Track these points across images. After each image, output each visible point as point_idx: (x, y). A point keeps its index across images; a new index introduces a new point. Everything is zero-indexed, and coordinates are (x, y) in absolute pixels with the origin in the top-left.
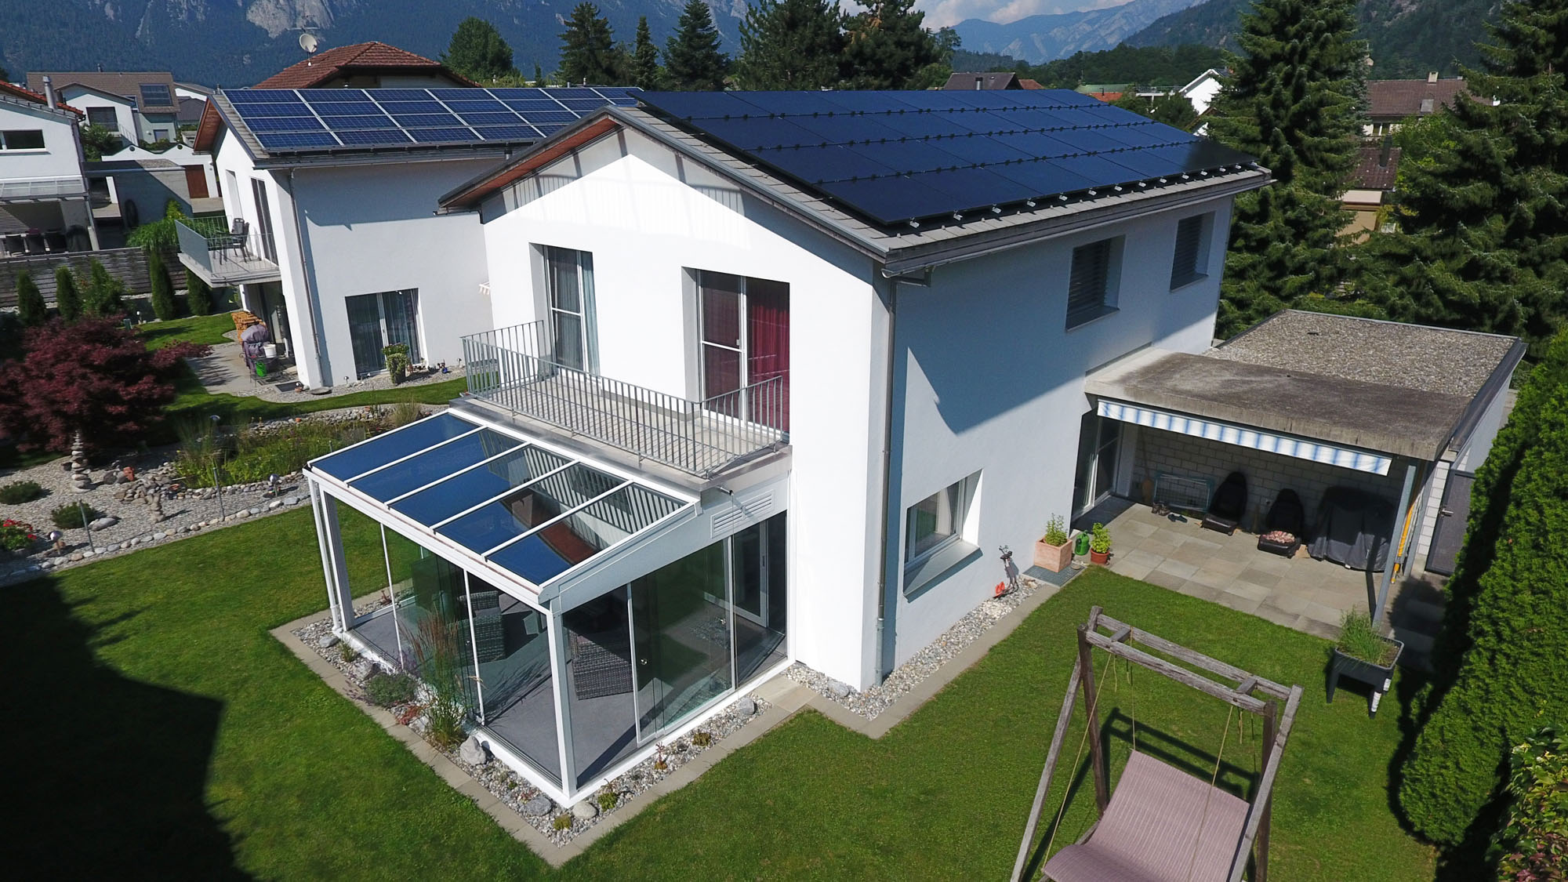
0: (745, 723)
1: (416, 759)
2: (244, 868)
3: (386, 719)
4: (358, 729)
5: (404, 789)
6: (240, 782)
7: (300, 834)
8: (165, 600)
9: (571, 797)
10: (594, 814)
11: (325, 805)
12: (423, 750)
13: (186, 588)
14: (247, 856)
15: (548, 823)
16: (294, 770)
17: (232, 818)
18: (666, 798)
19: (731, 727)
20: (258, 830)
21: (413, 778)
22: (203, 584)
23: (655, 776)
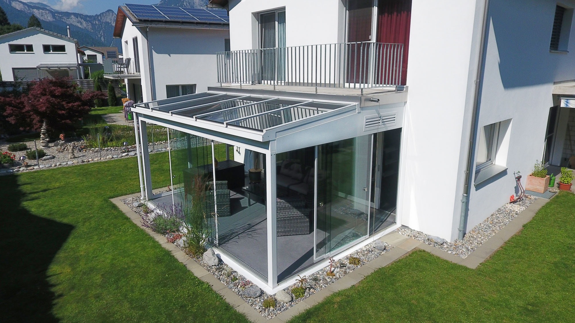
0: (380, 255)
1: (176, 260)
2: (56, 314)
3: (162, 240)
4: (146, 243)
5: (167, 276)
6: (71, 265)
7: (98, 297)
8: (64, 185)
9: (273, 288)
10: (290, 300)
11: (117, 281)
12: (181, 256)
13: (75, 181)
14: (61, 307)
15: (259, 303)
16: (103, 261)
17: (60, 284)
18: (339, 294)
19: (372, 256)
20: (72, 292)
21: (173, 270)
22: (84, 180)
23: (328, 280)
